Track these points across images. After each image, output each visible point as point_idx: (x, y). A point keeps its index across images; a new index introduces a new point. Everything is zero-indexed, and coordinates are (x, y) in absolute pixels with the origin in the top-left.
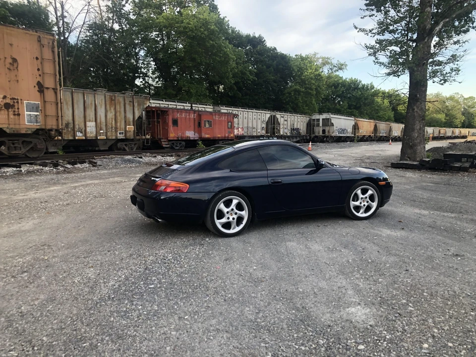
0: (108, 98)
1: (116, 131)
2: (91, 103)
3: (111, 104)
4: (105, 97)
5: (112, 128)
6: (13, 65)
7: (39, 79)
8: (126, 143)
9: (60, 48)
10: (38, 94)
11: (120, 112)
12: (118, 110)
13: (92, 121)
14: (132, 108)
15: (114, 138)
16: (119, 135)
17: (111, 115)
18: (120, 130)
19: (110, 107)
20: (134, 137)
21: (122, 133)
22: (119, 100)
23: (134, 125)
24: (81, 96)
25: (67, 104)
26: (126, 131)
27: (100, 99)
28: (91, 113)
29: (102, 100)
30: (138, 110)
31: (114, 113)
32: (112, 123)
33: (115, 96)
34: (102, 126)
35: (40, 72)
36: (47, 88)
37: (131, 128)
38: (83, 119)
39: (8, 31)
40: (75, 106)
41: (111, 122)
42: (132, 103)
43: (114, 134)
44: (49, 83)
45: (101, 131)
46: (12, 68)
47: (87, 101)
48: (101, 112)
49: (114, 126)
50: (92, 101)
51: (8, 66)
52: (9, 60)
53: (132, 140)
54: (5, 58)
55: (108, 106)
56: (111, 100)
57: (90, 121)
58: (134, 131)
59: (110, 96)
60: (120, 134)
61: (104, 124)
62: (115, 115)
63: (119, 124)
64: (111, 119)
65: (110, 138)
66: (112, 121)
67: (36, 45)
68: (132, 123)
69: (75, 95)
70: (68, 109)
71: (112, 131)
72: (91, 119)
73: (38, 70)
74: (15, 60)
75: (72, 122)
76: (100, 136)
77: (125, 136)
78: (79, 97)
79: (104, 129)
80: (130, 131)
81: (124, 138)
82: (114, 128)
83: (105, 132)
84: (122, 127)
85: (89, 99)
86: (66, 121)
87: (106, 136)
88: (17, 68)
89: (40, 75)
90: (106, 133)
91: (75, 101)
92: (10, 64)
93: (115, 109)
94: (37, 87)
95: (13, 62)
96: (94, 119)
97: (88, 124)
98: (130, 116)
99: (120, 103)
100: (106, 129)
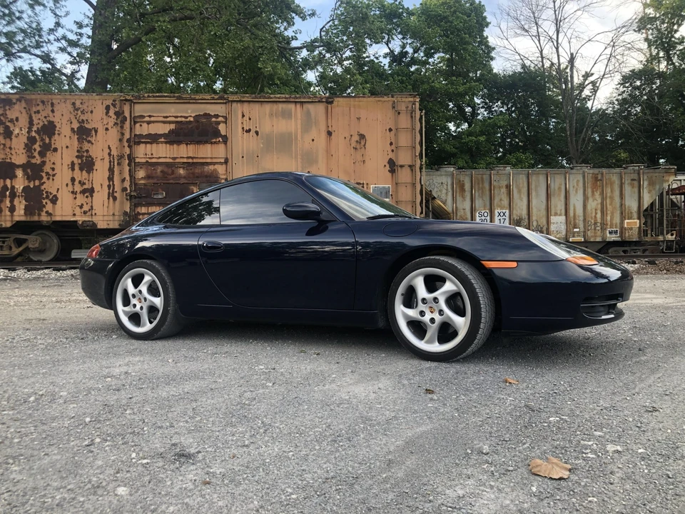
0: (589, 178)
1: (603, 229)
2: (560, 188)
3: (594, 188)
4: (584, 177)
5: (595, 223)
6: (360, 143)
7: (391, 156)
8: (626, 248)
9: (424, 111)
10: (390, 174)
11: (612, 198)
12: (608, 195)
13: (560, 215)
14: (636, 190)
15: (599, 239)
16: (608, 235)
17: (593, 204)
18: (611, 228)
19: (593, 192)
20: (640, 237)
21: (616, 232)
22: (610, 179)
23: (639, 218)
24: (542, 179)
25: (519, 191)
26: (622, 228)
27: (575, 181)
28: (558, 203)
29: (578, 181)
30: (649, 192)
31: (599, 201)
32: (595, 217)
33: (602, 174)
34: (577, 221)
35: (393, 147)
36: (402, 166)
37: (634, 224)
38: (544, 212)
39: (356, 103)
40: (533, 194)
41: (594, 214)
42: (636, 183)
43: (599, 233)
44: (404, 158)
45: (575, 230)
46: (358, 147)
47: (552, 185)
48: (576, 201)
49: (599, 220)
50: (561, 184)
51: (354, 144)
52: (356, 138)
53: (636, 243)
54: (351, 136)
55: (589, 192)
56: (596, 179)
57: (556, 214)
58: (640, 227)
59: (593, 174)
60: (610, 233)
61: (582, 218)
62: (602, 204)
63: (609, 218)
64: (594, 211)
65: (592, 240)
66: (596, 213)
67: (390, 113)
68: (635, 215)
69: (533, 179)
70: (521, 200)
71: (595, 229)
72: (559, 212)
73: (391, 144)
74: (362, 137)
75: (527, 217)
76: (574, 237)
77: (621, 236)
78: (539, 181)
79: (582, 226)
80: (631, 229)
81: (619, 239)
82: (599, 224)
83: (582, 229)
84: (614, 222)
85: (557, 181)
86: (517, 215)
87: (584, 236)
88: (365, 145)
89: (393, 151)
90: (584, 232)
91: (533, 186)
92: (357, 141)
93: (602, 193)
94: (388, 166)
95: (360, 139)
96: (563, 212)
97: (553, 219)
98: (632, 204)
99: (612, 184)
100: (584, 227)
